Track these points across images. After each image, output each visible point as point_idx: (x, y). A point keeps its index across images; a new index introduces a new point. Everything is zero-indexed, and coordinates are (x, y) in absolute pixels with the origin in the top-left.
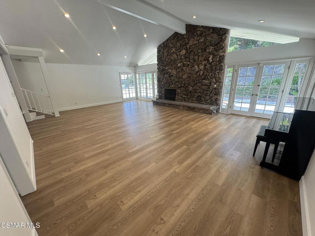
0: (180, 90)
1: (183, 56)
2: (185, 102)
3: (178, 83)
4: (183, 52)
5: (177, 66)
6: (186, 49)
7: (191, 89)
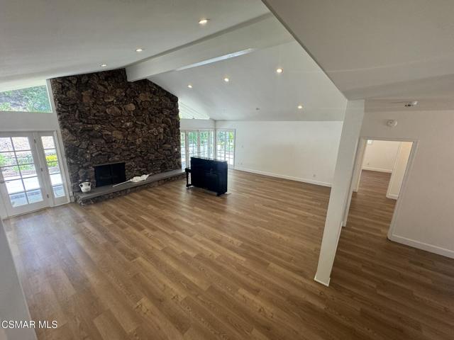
0: (133, 161)
1: (132, 112)
3: (128, 153)
4: (132, 107)
5: (123, 127)
6: (136, 104)
7: (153, 157)
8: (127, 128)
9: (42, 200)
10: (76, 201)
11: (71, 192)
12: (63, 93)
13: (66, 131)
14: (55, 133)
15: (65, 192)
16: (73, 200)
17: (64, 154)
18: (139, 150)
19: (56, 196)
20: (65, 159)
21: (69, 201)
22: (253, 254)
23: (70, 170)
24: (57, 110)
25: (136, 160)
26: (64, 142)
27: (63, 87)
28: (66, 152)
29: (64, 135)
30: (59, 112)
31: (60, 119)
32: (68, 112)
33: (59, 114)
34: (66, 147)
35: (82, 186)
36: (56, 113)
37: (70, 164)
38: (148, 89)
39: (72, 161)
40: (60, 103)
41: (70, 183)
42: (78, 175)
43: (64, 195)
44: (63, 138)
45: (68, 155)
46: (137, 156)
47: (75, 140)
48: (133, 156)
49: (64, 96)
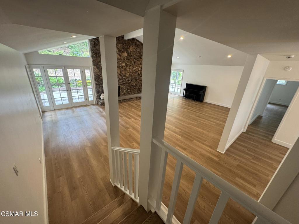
0: (124, 86)
1: (125, 58)
2: (129, 94)
3: (122, 81)
4: (125, 54)
5: (121, 66)
6: (128, 52)
7: (134, 84)
8: (122, 67)
9: (84, 101)
10: (98, 103)
11: (96, 99)
12: (94, 47)
13: (95, 67)
14: (90, 68)
15: (93, 98)
16: (96, 103)
17: (94, 79)
18: (127, 79)
19: (90, 100)
20: (94, 82)
21: (95, 103)
22: (185, 136)
23: (96, 87)
24: (92, 56)
25: (126, 85)
26: (94, 73)
27: (95, 44)
28: (95, 78)
29: (94, 69)
30: (93, 57)
31: (93, 61)
32: (96, 57)
33: (93, 58)
34: (95, 75)
35: (101, 96)
36: (91, 58)
37: (96, 84)
38: (134, 44)
39: (97, 83)
40: (93, 52)
41: (95, 94)
42: (99, 90)
43: (93, 100)
44: (94, 70)
45: (95, 80)
46: (126, 83)
47: (98, 72)
48: (124, 82)
49: (95, 49)
